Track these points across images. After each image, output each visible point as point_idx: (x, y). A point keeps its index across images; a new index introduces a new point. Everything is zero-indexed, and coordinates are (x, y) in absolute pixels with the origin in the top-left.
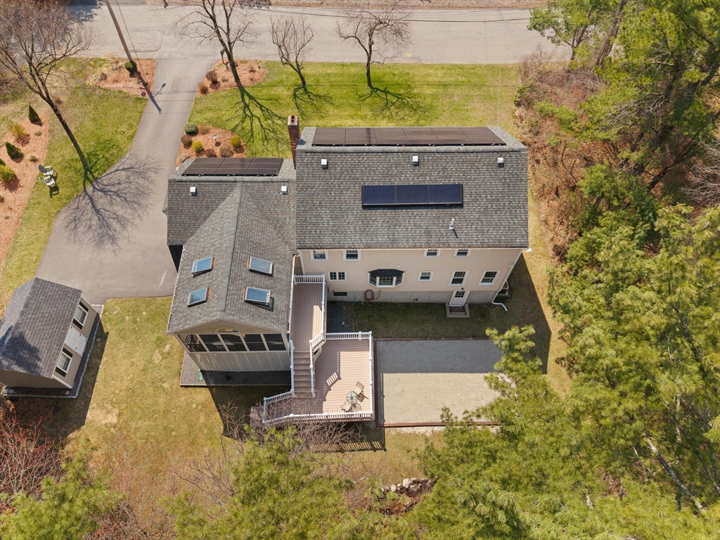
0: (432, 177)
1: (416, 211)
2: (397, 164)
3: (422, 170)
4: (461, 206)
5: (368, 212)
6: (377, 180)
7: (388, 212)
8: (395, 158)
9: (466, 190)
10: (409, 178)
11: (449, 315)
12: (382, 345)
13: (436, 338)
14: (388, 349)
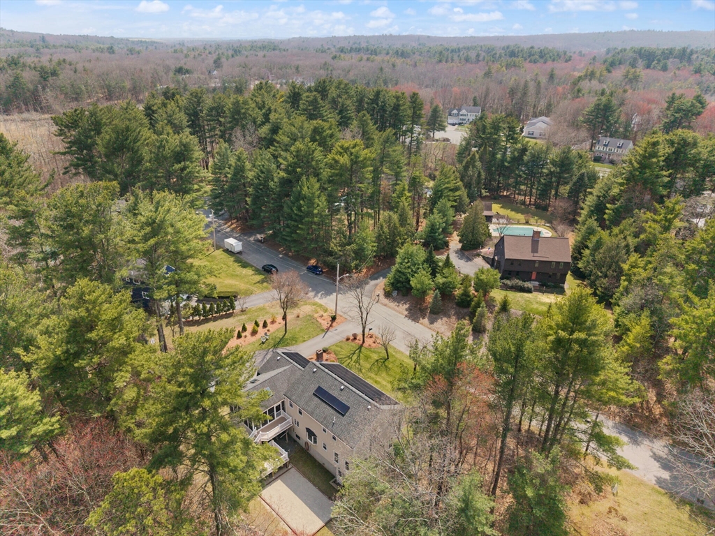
0: (342, 398)
1: (328, 407)
2: (336, 386)
3: (342, 393)
4: (343, 416)
5: (314, 397)
6: (325, 387)
7: (320, 401)
8: (337, 383)
9: (350, 410)
10: (335, 393)
11: (331, 482)
12: (293, 470)
13: (315, 485)
14: (293, 472)
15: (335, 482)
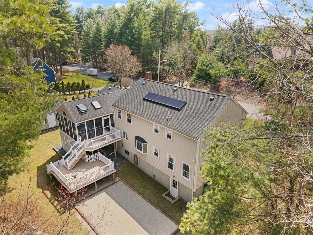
0: (177, 97)
1: (160, 107)
3: (175, 93)
4: (179, 110)
5: (143, 101)
6: (155, 92)
7: (150, 104)
8: (168, 87)
9: (187, 105)
10: (168, 95)
11: (163, 195)
12: (120, 183)
13: (145, 198)
14: (120, 186)
15: (169, 195)
